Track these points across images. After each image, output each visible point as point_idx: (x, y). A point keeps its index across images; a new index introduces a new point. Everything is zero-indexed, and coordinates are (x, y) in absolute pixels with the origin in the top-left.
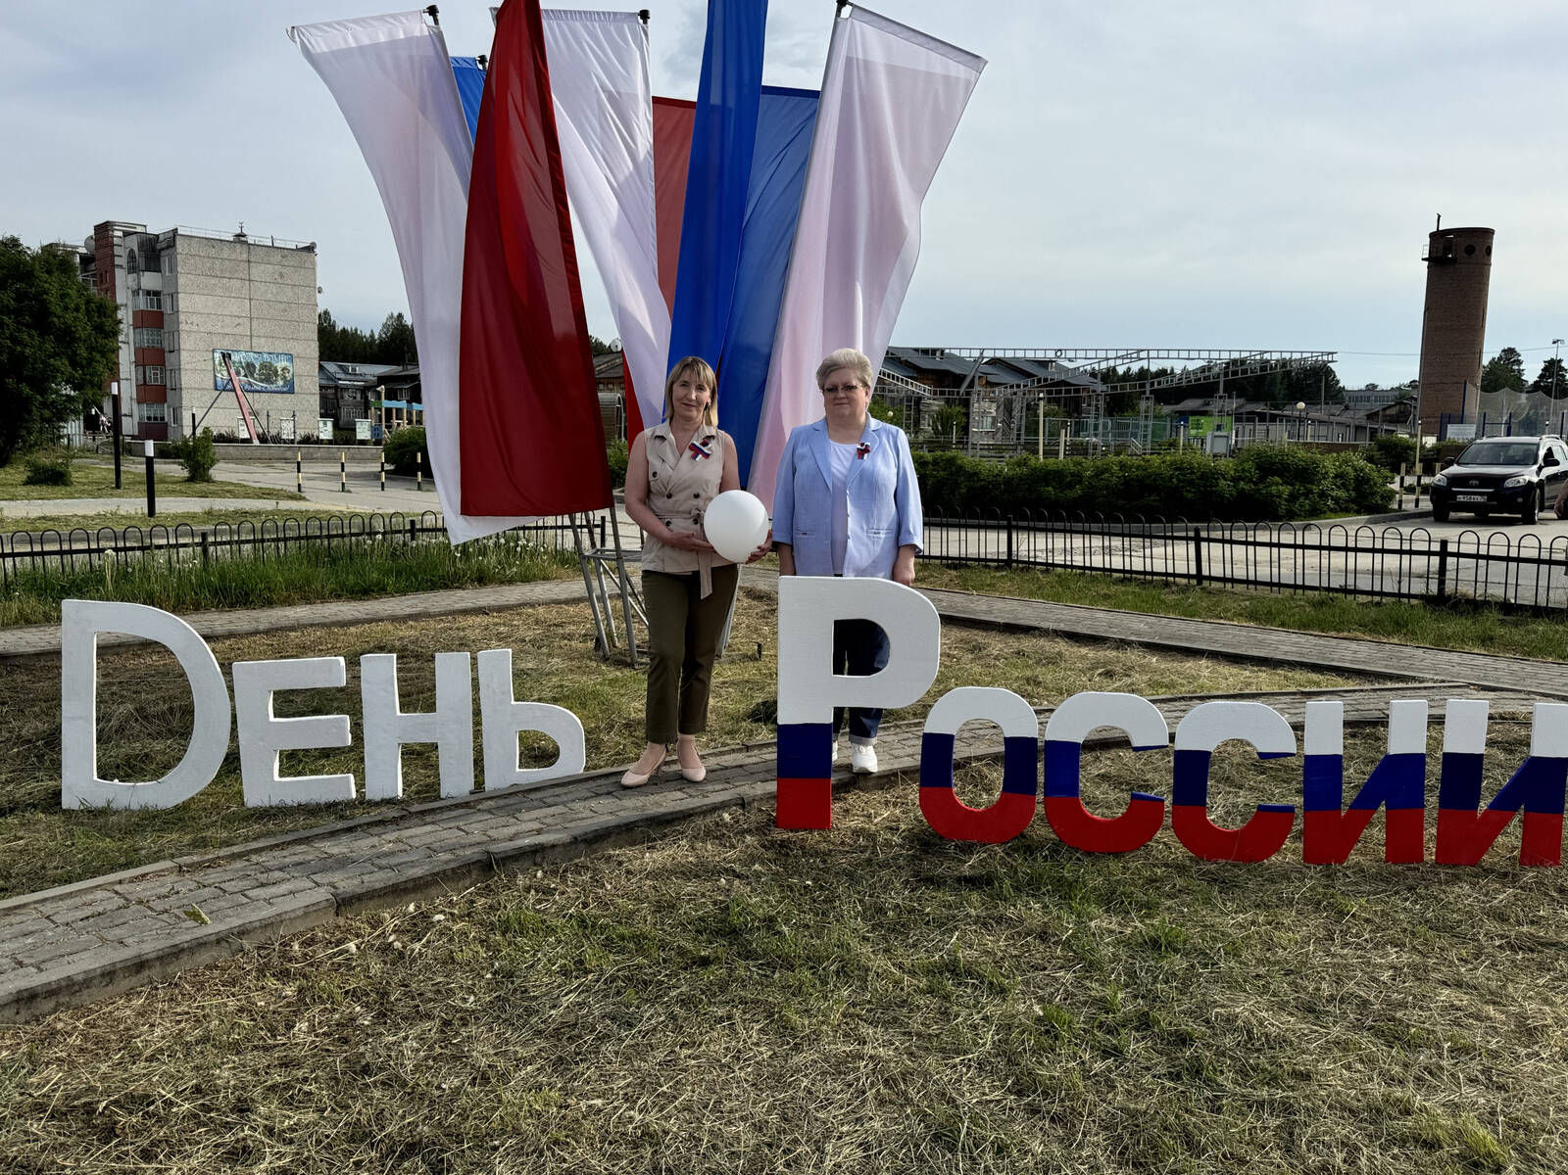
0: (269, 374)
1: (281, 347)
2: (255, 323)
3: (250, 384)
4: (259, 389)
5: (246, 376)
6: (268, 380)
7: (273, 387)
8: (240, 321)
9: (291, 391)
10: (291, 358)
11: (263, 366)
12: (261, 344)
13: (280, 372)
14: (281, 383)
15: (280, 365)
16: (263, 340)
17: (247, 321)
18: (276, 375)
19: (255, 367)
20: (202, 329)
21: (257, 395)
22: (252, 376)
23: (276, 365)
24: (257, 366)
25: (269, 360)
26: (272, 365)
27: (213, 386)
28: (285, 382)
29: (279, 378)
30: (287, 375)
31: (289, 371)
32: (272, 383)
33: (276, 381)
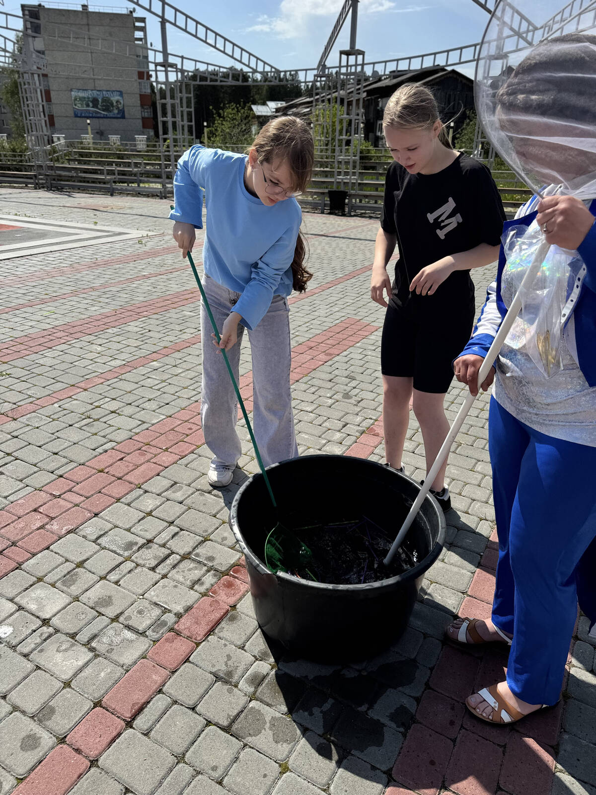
0: (108, 105)
1: (114, 86)
2: (96, 70)
3: (96, 112)
4: (102, 116)
5: (93, 107)
6: (107, 109)
7: (111, 115)
8: (86, 68)
9: (123, 117)
10: (121, 93)
11: (104, 100)
12: (101, 85)
13: (115, 104)
14: (116, 111)
15: (115, 98)
16: (102, 81)
17: (90, 68)
18: (112, 104)
19: (97, 100)
20: (62, 75)
21: (101, 121)
22: (97, 108)
23: (112, 99)
24: (100, 100)
25: (107, 96)
26: (109, 99)
27: (73, 115)
28: (118, 111)
29: (115, 108)
30: (120, 106)
31: (121, 104)
32: (111, 112)
33: (113, 110)
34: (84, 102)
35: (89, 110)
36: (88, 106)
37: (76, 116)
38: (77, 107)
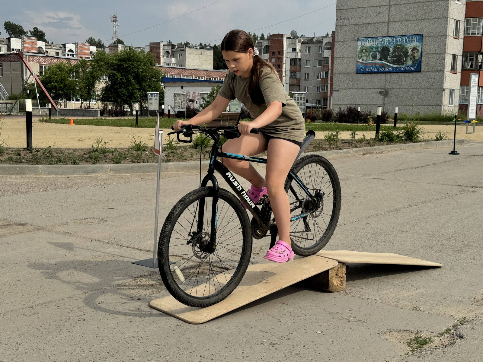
1: (413, 28)
2: (393, 9)
3: (383, 66)
4: (390, 70)
5: (380, 59)
6: (398, 60)
7: (402, 67)
8: (380, 10)
9: (418, 70)
10: (420, 37)
11: (396, 49)
12: (397, 29)
13: (410, 53)
14: (410, 63)
15: (410, 46)
16: (398, 24)
17: (386, 9)
19: (389, 50)
20: (351, 22)
21: (388, 76)
23: (407, 46)
24: (391, 49)
25: (401, 42)
26: (404, 47)
27: (355, 70)
28: (413, 62)
29: (409, 58)
30: (416, 55)
31: (417, 52)
32: (403, 64)
33: (405, 61)
34: (371, 54)
35: (376, 64)
36: (374, 57)
37: (358, 72)
38: (361, 61)
